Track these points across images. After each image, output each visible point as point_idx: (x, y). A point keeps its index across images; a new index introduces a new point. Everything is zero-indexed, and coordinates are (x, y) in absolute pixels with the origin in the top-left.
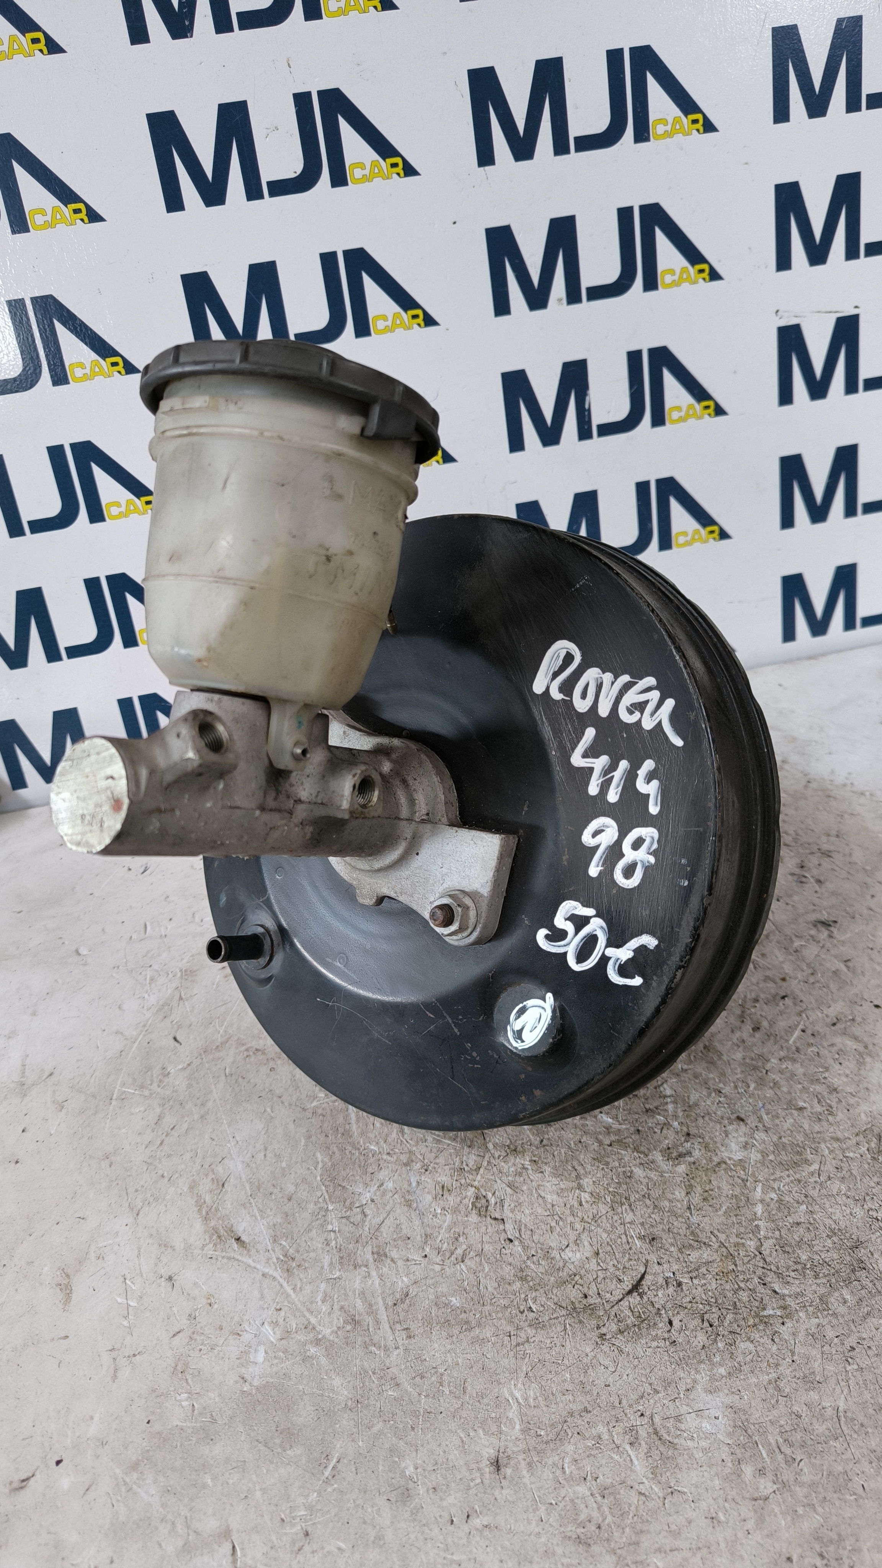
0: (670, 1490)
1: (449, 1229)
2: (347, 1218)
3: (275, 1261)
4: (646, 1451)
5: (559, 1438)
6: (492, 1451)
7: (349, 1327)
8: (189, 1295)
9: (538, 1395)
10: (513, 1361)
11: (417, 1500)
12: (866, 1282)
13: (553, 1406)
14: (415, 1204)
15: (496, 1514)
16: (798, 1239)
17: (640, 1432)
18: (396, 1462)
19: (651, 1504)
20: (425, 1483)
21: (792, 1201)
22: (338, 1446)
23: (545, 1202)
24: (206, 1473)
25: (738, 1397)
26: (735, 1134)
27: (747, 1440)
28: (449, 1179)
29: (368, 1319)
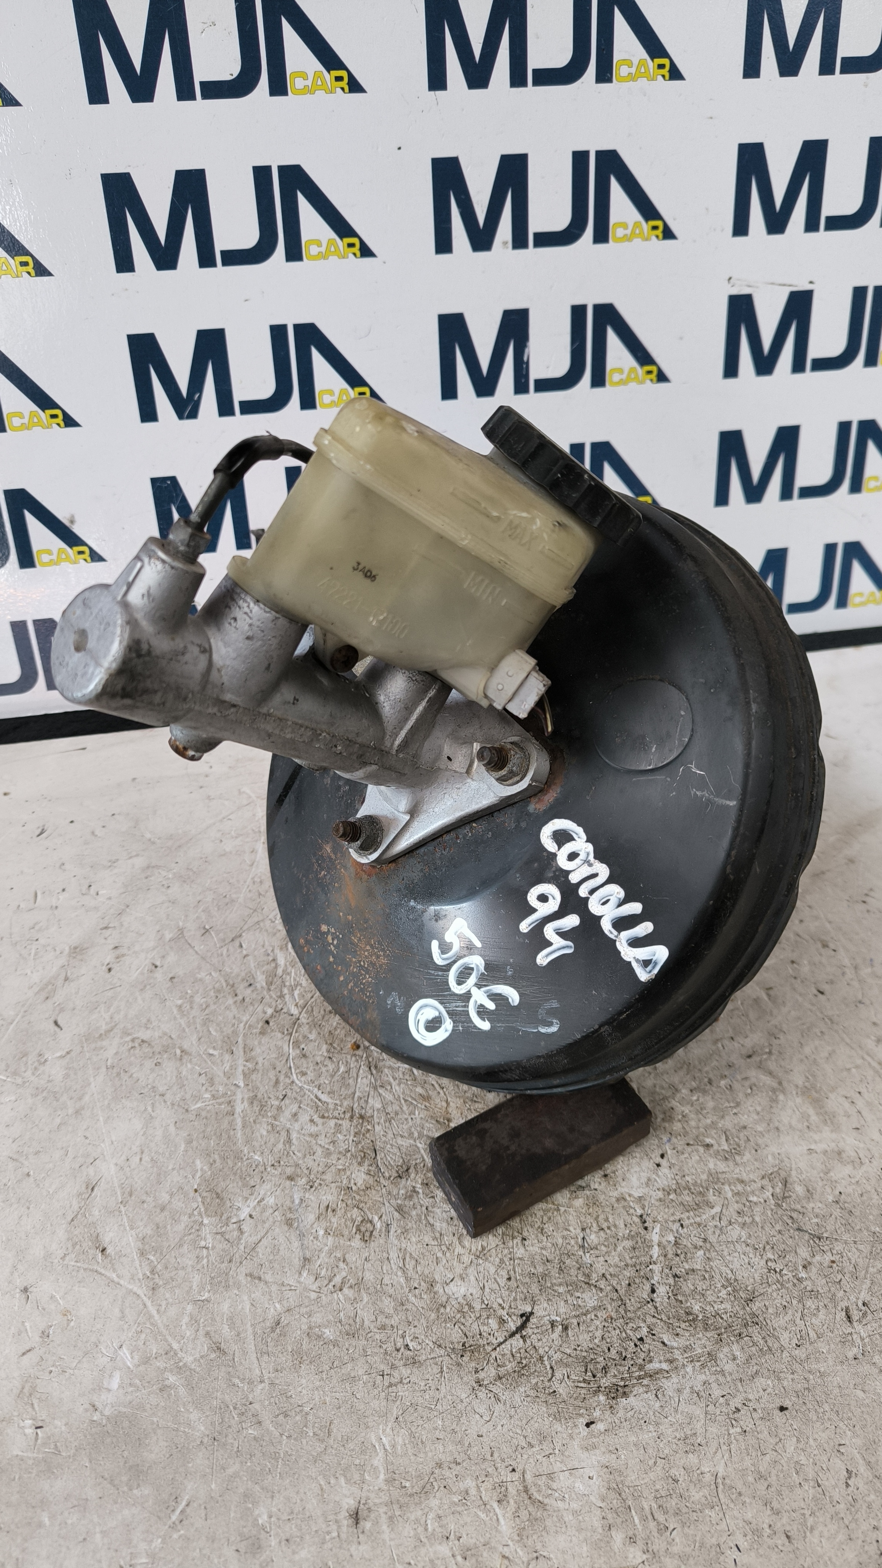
0: (535, 1555)
1: (330, 1253)
2: (222, 1234)
3: (141, 1277)
4: (514, 1510)
5: (425, 1491)
6: (352, 1502)
7: (213, 1356)
8: (44, 1309)
9: (407, 1442)
10: (384, 1403)
11: (267, 1553)
12: (757, 1338)
13: (422, 1455)
14: (296, 1224)
16: (692, 1288)
17: (510, 1489)
18: (249, 1509)
20: (277, 1534)
21: (690, 1245)
22: (189, 1487)
23: (434, 1230)
24: (43, 1511)
25: (613, 1456)
26: (637, 1169)
27: (620, 1505)
28: (335, 1198)
29: (235, 1347)
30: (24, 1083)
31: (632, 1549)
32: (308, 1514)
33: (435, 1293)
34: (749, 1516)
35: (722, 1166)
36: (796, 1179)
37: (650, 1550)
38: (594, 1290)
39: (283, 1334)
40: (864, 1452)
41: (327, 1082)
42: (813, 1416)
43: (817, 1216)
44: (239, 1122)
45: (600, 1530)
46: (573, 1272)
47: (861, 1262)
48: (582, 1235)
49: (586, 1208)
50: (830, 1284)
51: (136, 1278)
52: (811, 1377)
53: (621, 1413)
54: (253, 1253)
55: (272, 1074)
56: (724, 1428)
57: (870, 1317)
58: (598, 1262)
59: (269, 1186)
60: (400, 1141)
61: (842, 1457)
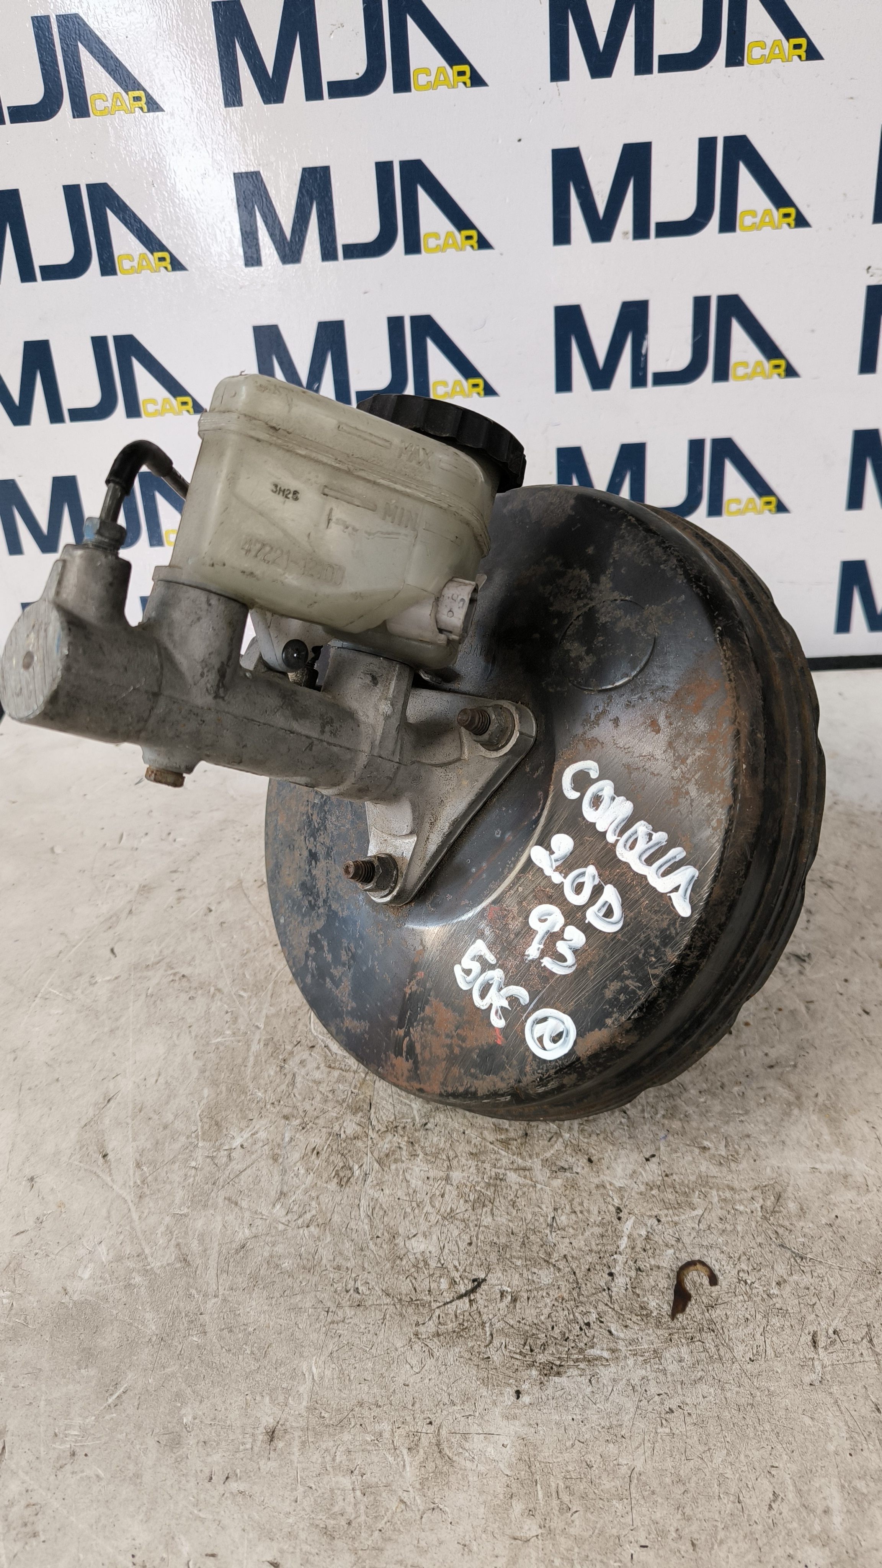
0: (433, 1506)
1: (306, 1192)
2: (213, 1158)
3: (132, 1184)
4: (422, 1460)
5: (341, 1425)
6: (272, 1420)
7: (178, 1265)
8: (43, 1198)
9: (335, 1376)
10: (322, 1337)
11: (184, 1449)
12: (710, 1345)
13: (347, 1392)
14: (281, 1160)
15: (255, 1483)
16: (653, 1284)
17: (423, 1439)
18: (178, 1407)
19: (408, 1515)
20: (197, 1435)
21: (661, 1242)
22: (130, 1376)
23: (408, 1187)
25: (533, 1430)
26: (625, 1160)
27: (527, 1477)
28: (323, 1143)
29: (199, 1261)
30: (73, 999)
31: (529, 1522)
32: (228, 1422)
33: (395, 1245)
34: (658, 1516)
35: (714, 1170)
36: (790, 1195)
37: (547, 1526)
38: (552, 1269)
39: (245, 1257)
40: (797, 1479)
42: (750, 1432)
43: (805, 1236)
44: (252, 1059)
45: (501, 1496)
46: (535, 1248)
47: (842, 1289)
48: (552, 1215)
49: (563, 1189)
50: (802, 1305)
51: (127, 1185)
52: (758, 1394)
53: (550, 1391)
54: (237, 1180)
56: (652, 1426)
57: (838, 1345)
58: (562, 1243)
59: (265, 1122)
61: (772, 1480)
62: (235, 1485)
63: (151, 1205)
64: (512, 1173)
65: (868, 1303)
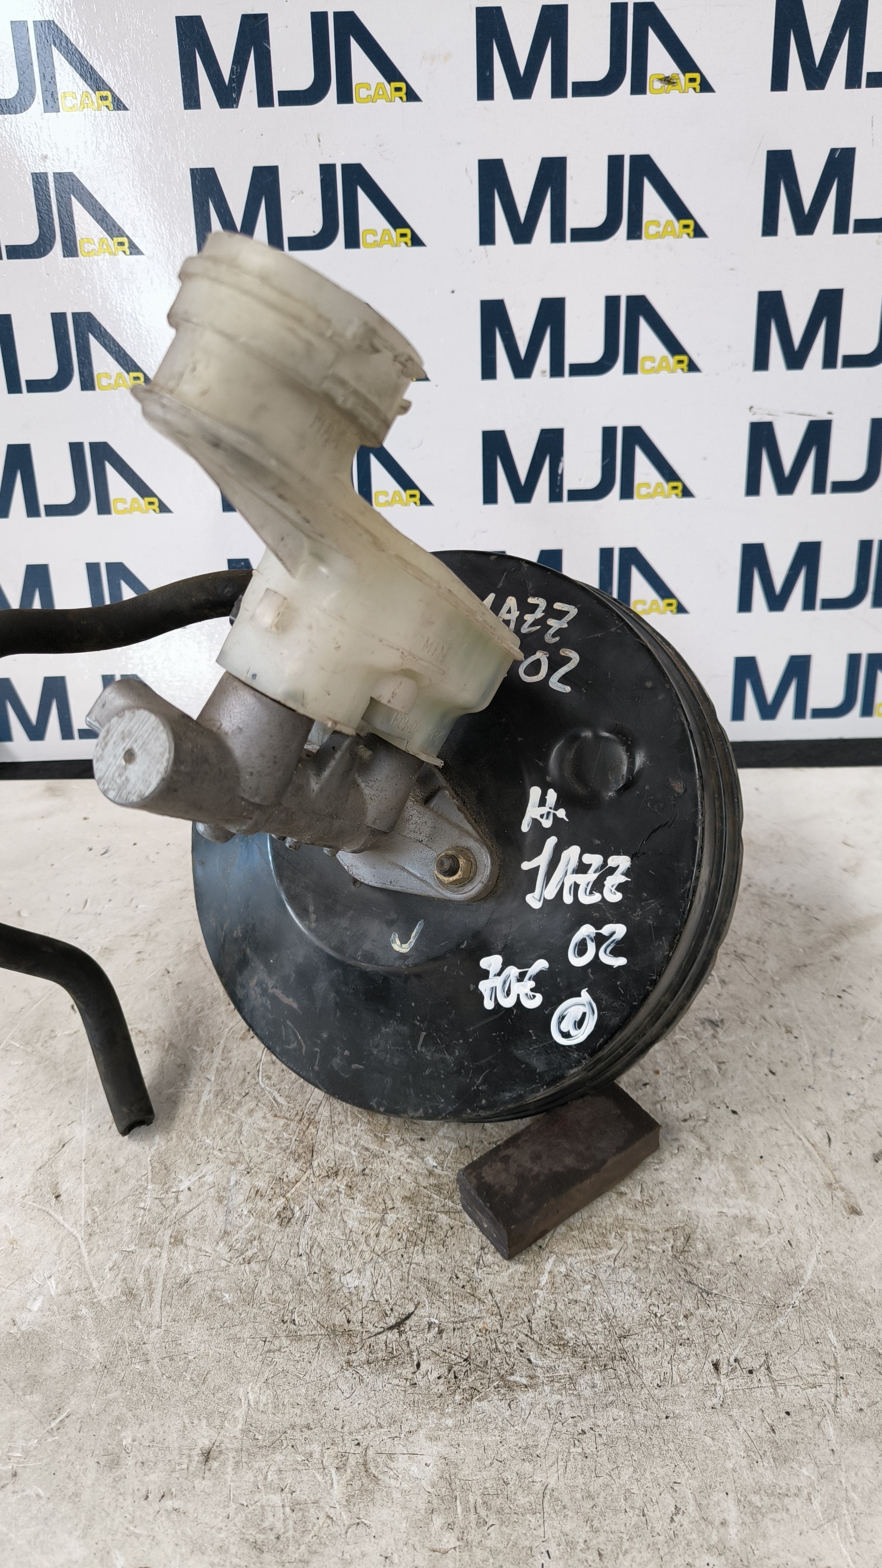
30: (33, 1051)
31: (448, 1535)
32: (166, 1444)
33: (331, 1280)
34: (567, 1528)
35: (630, 1214)
36: (699, 1236)
37: (465, 1538)
38: (477, 1303)
39: (188, 1291)
40: (697, 1494)
41: (287, 1087)
42: (656, 1451)
43: (711, 1274)
44: (201, 1109)
45: (423, 1512)
46: (462, 1284)
47: (744, 1322)
48: (479, 1253)
50: (707, 1337)
51: (78, 1224)
52: (664, 1416)
53: (472, 1414)
55: (241, 1075)
57: (738, 1373)
58: (488, 1279)
59: (212, 1166)
60: (337, 1147)
61: (674, 1494)
62: (170, 1502)
63: (100, 1242)
64: (443, 1215)
65: (767, 1335)
